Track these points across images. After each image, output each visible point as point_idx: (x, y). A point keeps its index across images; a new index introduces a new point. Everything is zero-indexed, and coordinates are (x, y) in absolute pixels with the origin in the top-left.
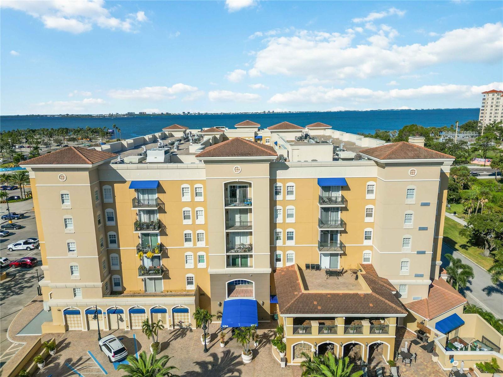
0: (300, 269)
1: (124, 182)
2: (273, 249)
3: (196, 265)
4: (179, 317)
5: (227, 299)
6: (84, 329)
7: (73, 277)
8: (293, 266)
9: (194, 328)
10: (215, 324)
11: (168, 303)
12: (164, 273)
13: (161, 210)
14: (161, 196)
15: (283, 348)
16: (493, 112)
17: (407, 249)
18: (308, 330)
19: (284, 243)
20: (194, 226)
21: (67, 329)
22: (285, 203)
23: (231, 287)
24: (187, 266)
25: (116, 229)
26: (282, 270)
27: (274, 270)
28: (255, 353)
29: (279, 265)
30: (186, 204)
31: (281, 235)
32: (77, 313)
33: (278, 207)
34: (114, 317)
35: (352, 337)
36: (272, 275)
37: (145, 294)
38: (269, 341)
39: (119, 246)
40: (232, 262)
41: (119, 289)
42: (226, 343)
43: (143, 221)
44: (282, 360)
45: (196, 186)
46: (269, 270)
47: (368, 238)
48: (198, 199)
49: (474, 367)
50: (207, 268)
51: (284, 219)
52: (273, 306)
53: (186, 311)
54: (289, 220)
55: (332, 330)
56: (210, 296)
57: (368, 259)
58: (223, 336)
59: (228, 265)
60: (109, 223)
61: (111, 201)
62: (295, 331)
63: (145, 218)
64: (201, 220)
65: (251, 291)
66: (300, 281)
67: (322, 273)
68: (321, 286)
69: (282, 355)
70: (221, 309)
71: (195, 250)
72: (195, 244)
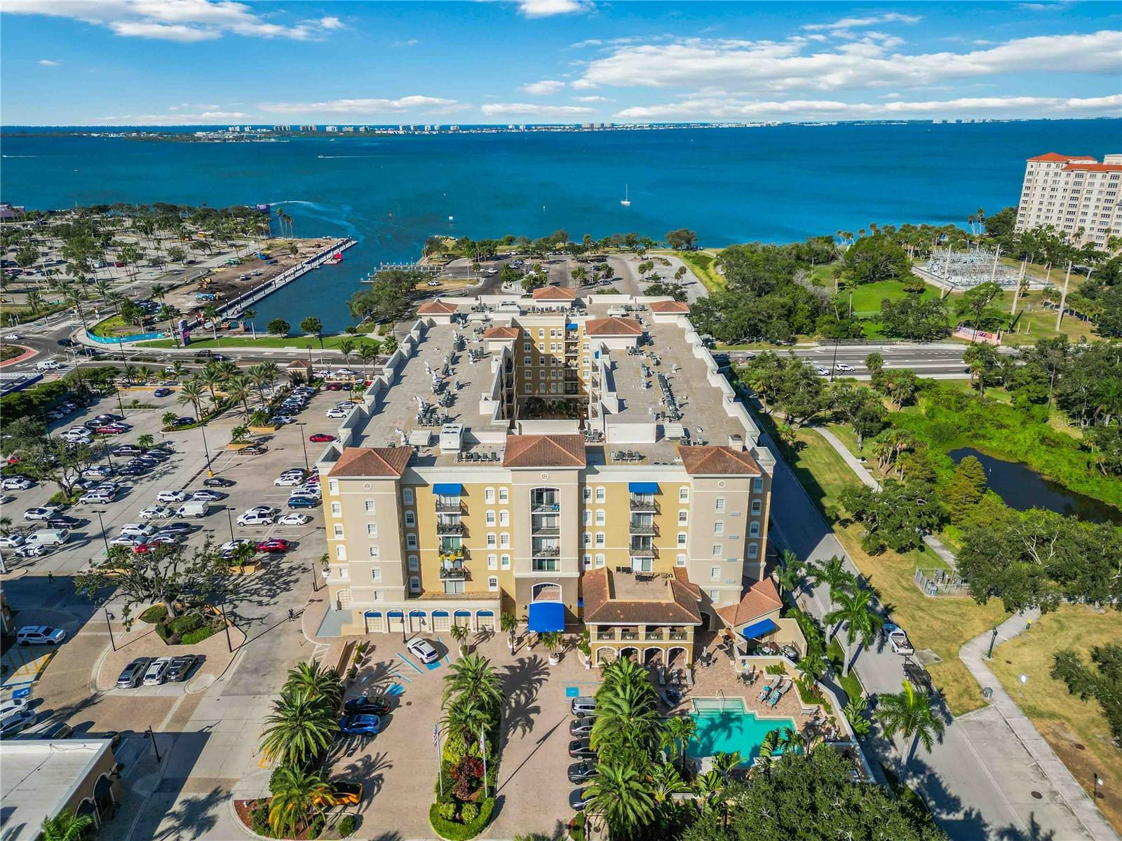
0: (609, 572)
1: (427, 485)
2: (582, 552)
3: (499, 567)
4: (483, 621)
5: (533, 602)
6: (384, 631)
7: (374, 581)
8: (602, 569)
9: (498, 630)
10: (522, 627)
11: (472, 606)
12: (467, 576)
13: (465, 513)
14: (464, 499)
15: (588, 652)
16: (1046, 201)
17: (718, 556)
18: (611, 636)
19: (594, 546)
20: (498, 529)
21: (367, 632)
22: (595, 506)
23: (537, 591)
24: (491, 568)
25: (416, 530)
26: (590, 572)
27: (582, 573)
28: (561, 657)
29: (588, 568)
30: (490, 507)
31: (591, 538)
32: (379, 615)
33: (587, 510)
34: (416, 620)
35: (653, 643)
36: (580, 579)
37: (446, 598)
38: (575, 646)
39: (419, 547)
40: (538, 565)
41: (417, 590)
42: (533, 647)
43: (444, 523)
44: (587, 663)
45: (501, 488)
46: (577, 574)
47: (682, 541)
48: (502, 502)
49: (764, 669)
50: (512, 570)
51: (594, 523)
52: (581, 610)
53: (490, 614)
54: (599, 524)
55: (635, 636)
56: (514, 598)
57: (682, 563)
58: (530, 640)
59: (534, 569)
60: (409, 525)
61: (411, 503)
62: (599, 637)
63: (446, 521)
64: (505, 523)
65: (559, 594)
66: (607, 588)
67: (633, 576)
68: (628, 592)
69: (587, 658)
70: (527, 613)
71: (498, 552)
72: (498, 546)
